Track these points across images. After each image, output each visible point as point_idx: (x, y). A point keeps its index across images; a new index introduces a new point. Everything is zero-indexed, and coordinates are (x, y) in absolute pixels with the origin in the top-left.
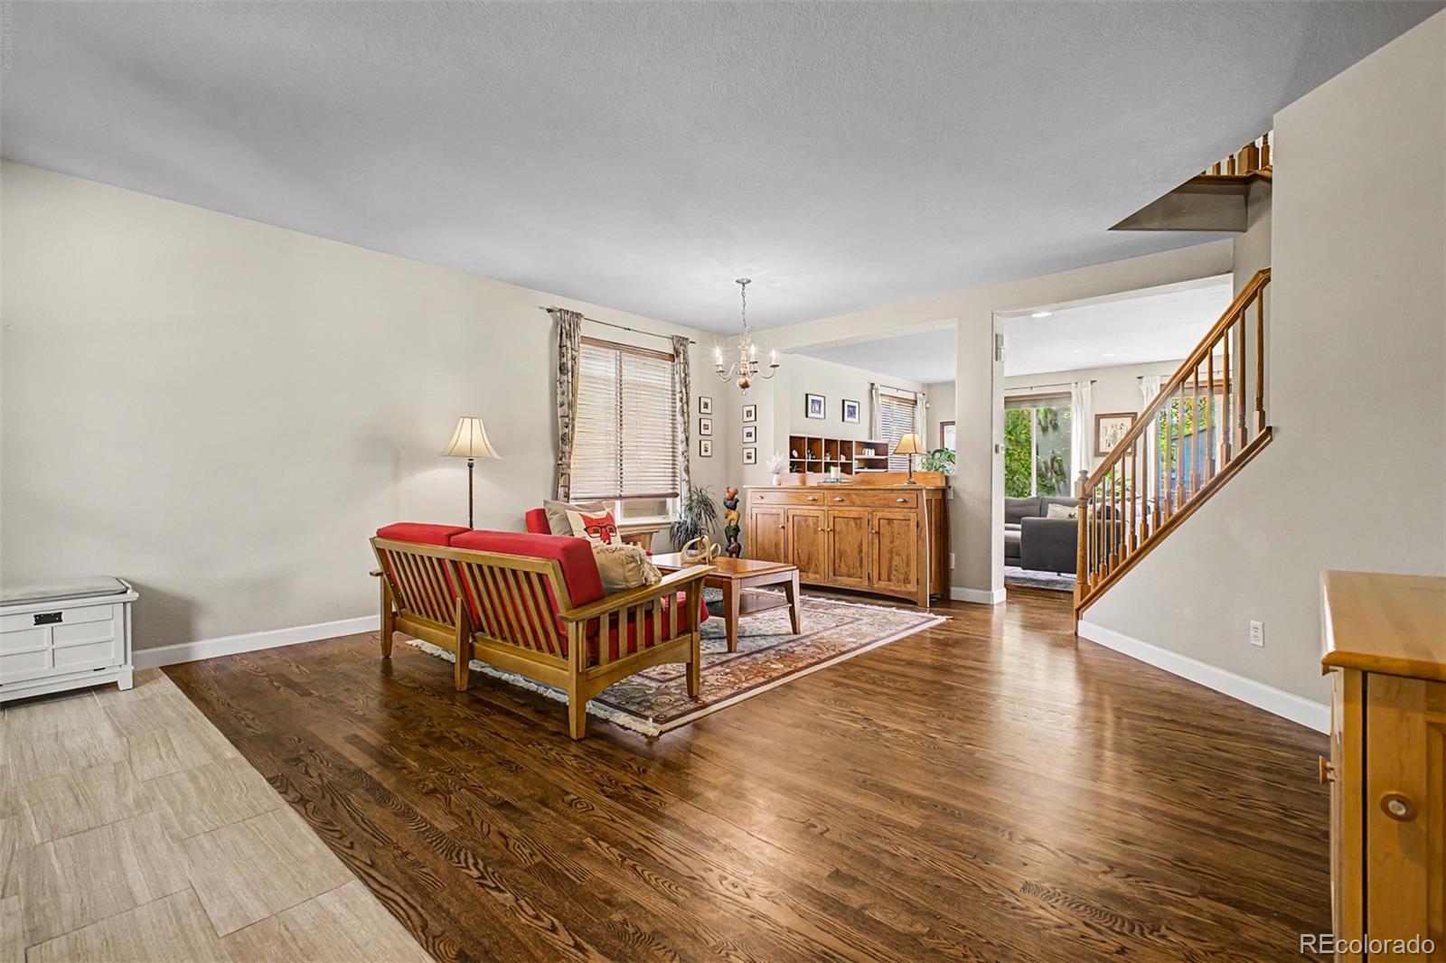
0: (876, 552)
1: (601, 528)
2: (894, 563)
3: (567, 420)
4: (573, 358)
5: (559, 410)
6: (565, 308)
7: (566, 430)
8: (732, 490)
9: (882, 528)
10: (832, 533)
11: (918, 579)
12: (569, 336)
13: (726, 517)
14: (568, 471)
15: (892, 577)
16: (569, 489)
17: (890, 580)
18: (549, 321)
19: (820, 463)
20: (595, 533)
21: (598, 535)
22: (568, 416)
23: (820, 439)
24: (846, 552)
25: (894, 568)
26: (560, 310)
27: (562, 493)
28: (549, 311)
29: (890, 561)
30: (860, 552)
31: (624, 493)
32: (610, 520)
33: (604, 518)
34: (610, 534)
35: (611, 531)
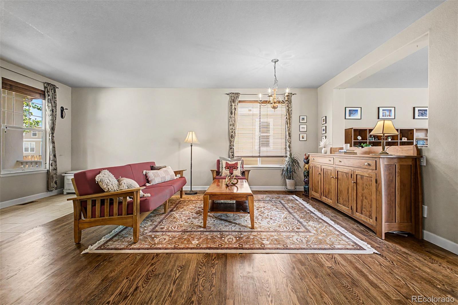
0: (355, 194)
1: (230, 167)
2: (364, 204)
3: (232, 130)
4: (235, 109)
5: (230, 127)
6: (233, 92)
7: (232, 134)
8: (307, 155)
9: (358, 181)
10: (336, 179)
11: (376, 218)
12: (234, 102)
13: (304, 167)
14: (233, 147)
15: (363, 212)
16: (233, 153)
17: (362, 213)
18: (228, 97)
19: (367, 142)
20: (228, 169)
21: (229, 170)
22: (232, 129)
23: (367, 129)
24: (342, 191)
25: (364, 206)
26: (231, 93)
27: (231, 155)
28: (228, 94)
29: (362, 202)
30: (348, 193)
31: (261, 155)
32: (235, 165)
33: (233, 164)
34: (234, 170)
35: (234, 168)
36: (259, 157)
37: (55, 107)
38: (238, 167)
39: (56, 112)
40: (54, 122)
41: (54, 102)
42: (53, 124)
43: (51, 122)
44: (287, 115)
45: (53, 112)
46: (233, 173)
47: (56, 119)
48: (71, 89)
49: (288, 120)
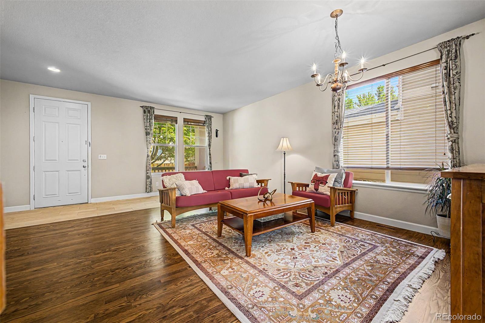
31: (390, 166)
32: (323, 179)
33: (322, 177)
34: (320, 185)
35: (322, 183)
36: (388, 168)
37: (211, 130)
38: (327, 181)
39: (211, 133)
40: (210, 141)
41: (210, 127)
42: (210, 142)
43: (208, 140)
44: (443, 86)
45: (209, 134)
46: (318, 189)
47: (211, 139)
48: (222, 116)
49: (447, 96)
